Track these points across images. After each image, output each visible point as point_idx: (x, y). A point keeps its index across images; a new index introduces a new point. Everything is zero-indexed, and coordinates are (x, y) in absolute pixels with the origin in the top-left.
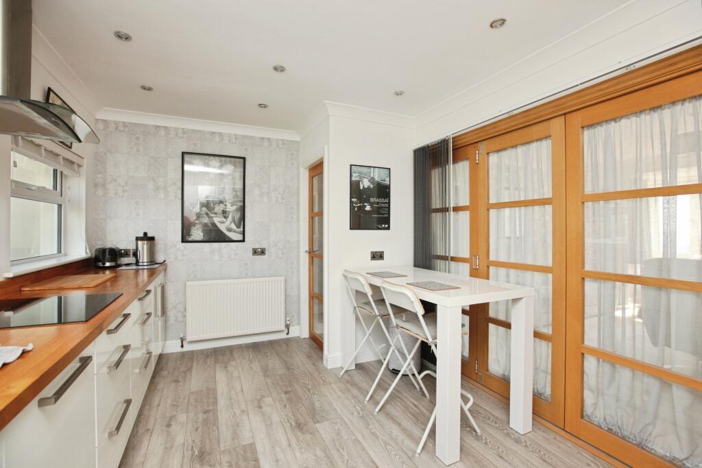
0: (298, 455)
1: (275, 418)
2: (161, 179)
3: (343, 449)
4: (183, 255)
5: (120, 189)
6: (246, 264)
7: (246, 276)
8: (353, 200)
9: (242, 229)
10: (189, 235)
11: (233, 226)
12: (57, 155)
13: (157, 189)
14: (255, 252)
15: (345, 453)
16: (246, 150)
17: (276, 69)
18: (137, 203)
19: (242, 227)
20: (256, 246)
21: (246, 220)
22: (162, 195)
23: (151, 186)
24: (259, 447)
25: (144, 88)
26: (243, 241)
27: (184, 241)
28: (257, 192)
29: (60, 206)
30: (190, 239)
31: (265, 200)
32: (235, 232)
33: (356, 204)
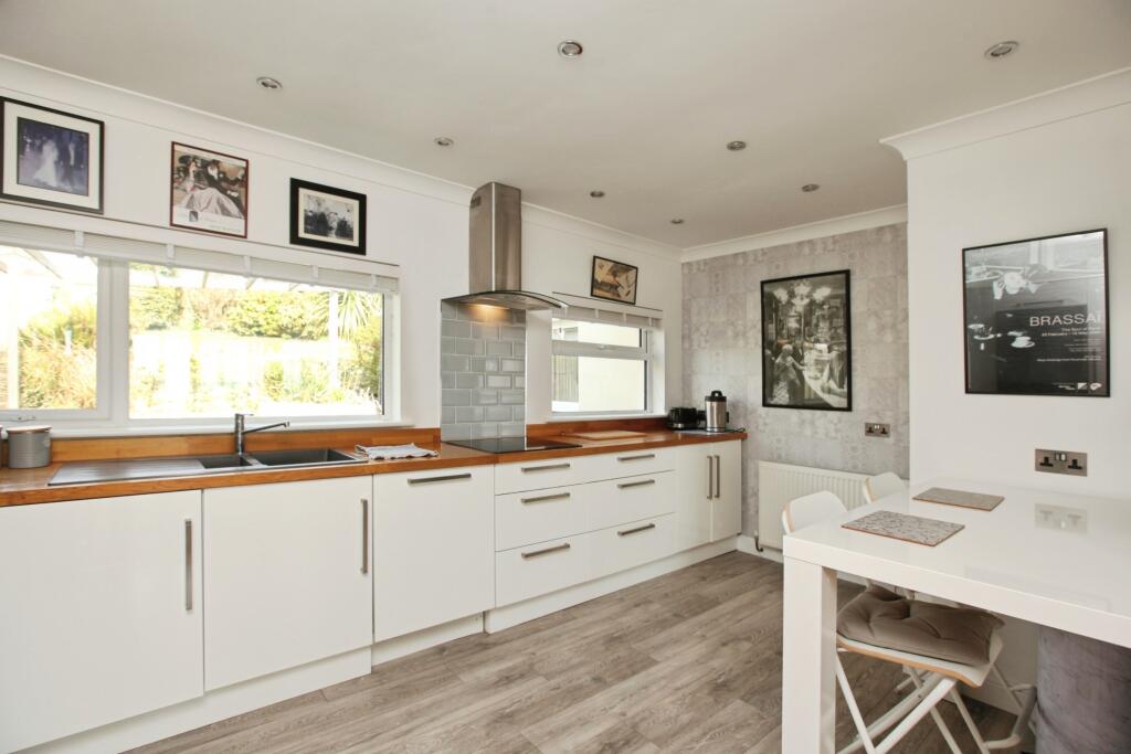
0: (667, 700)
1: (716, 663)
2: (740, 322)
3: (711, 738)
4: (765, 424)
5: (702, 339)
6: (854, 449)
7: (854, 470)
8: (971, 326)
9: (845, 390)
10: (772, 397)
11: (833, 385)
12: (621, 314)
13: (736, 335)
14: (870, 431)
15: (703, 742)
16: (852, 256)
17: (732, 147)
18: (718, 354)
19: (845, 386)
20: (873, 420)
21: (854, 374)
22: (741, 343)
23: (730, 333)
24: (653, 670)
25: (675, 222)
26: (849, 408)
27: (765, 404)
28: (872, 325)
29: (646, 362)
30: (772, 402)
31: (889, 337)
32: (835, 394)
33: (982, 335)
